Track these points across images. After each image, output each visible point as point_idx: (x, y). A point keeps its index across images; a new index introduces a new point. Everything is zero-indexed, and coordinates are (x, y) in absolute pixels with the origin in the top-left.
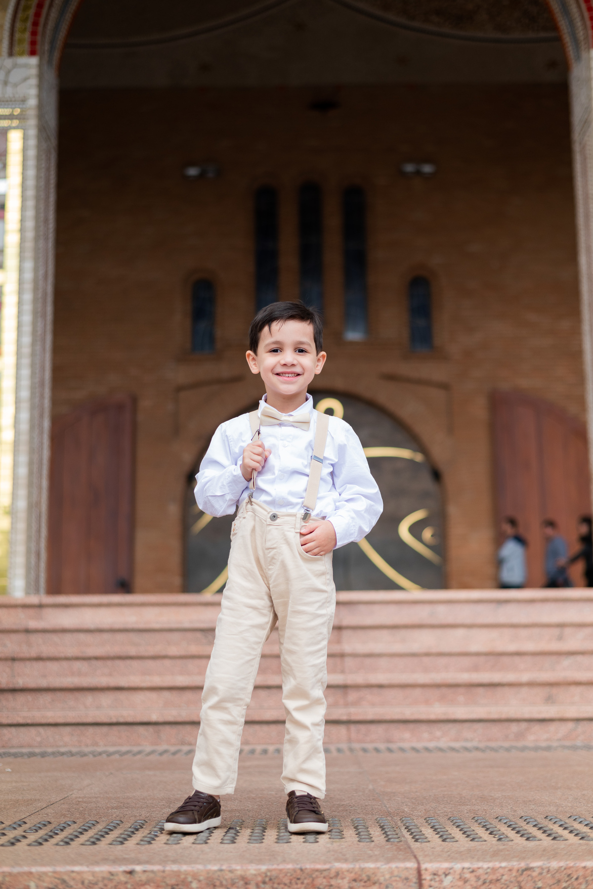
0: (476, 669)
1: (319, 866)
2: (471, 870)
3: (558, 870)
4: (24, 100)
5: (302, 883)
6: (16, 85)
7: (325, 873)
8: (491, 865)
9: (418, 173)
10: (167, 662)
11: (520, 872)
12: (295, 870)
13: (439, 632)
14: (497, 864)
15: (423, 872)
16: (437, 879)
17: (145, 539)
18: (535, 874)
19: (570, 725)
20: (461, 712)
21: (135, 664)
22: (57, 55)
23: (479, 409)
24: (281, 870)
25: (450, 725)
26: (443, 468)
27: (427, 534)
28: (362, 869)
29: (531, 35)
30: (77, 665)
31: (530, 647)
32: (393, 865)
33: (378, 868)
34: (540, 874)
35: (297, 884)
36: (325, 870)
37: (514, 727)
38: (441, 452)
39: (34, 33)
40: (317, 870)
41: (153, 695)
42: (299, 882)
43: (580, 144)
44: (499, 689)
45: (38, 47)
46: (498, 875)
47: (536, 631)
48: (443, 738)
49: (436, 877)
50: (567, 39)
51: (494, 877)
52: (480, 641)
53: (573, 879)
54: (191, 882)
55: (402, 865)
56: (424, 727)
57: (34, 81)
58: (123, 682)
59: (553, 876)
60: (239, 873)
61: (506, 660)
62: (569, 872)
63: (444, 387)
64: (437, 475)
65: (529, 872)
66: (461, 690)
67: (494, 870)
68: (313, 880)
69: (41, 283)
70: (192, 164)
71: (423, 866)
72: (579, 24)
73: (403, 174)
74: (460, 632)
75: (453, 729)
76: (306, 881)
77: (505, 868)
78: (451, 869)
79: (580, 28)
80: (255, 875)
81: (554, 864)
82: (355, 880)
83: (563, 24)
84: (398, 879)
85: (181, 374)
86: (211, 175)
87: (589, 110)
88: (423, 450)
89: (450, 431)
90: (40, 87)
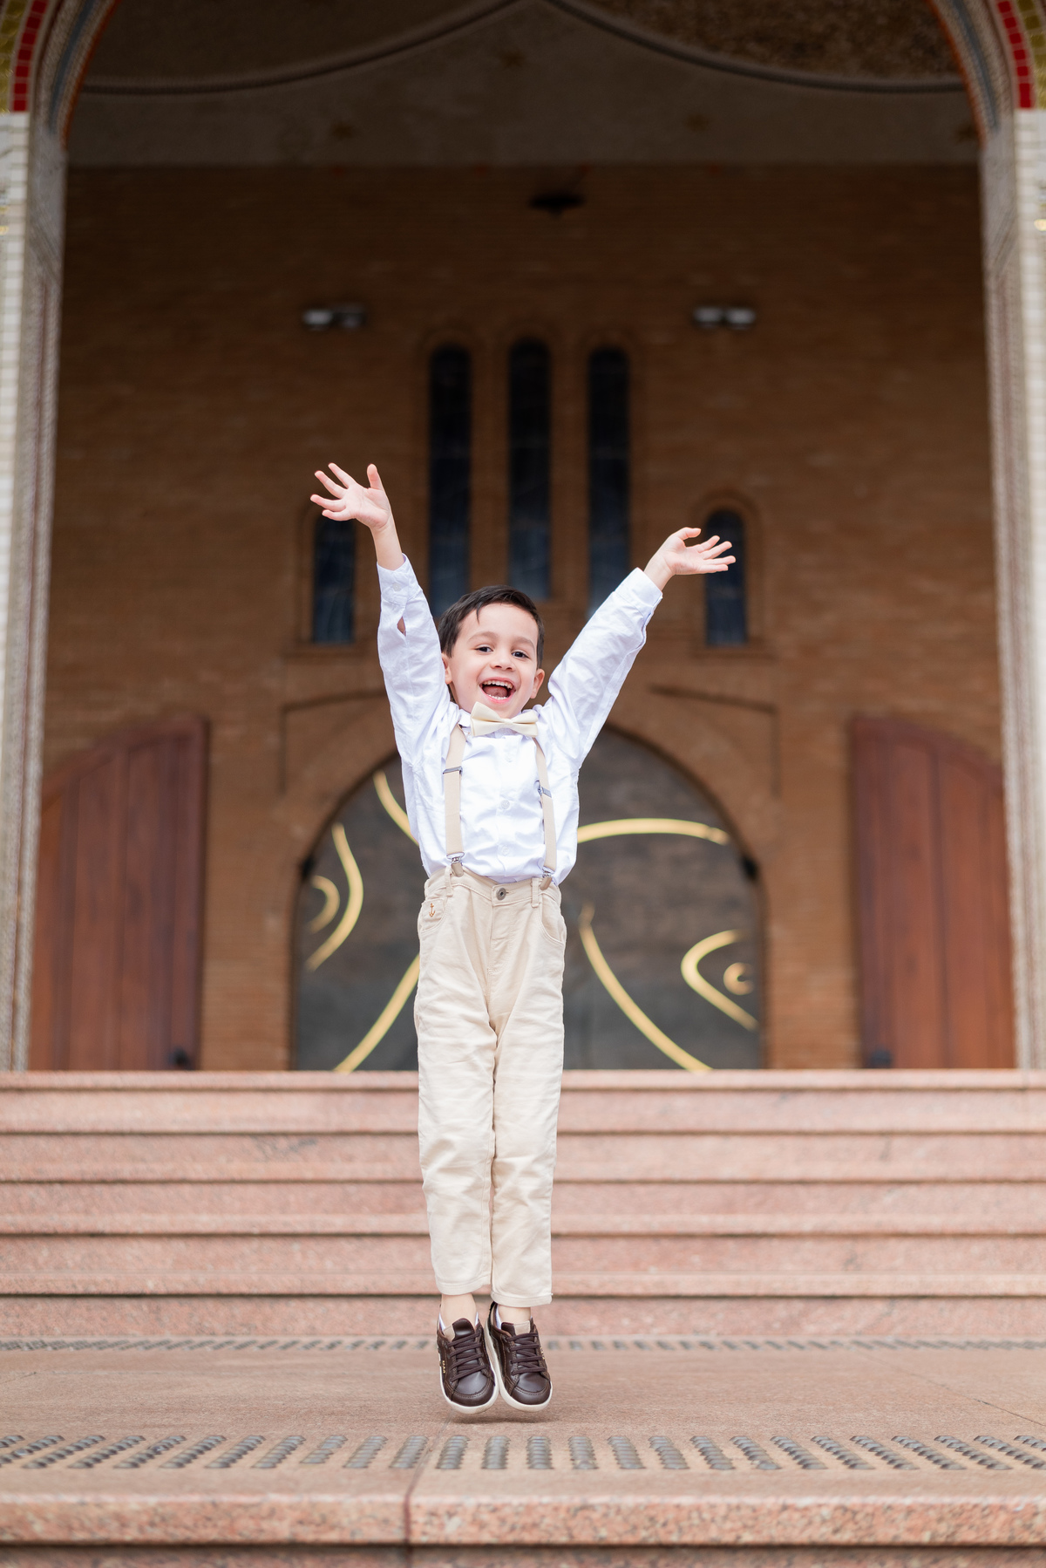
0: (729, 1208)
1: (243, 1499)
2: (491, 1508)
3: (635, 1510)
4: (2, 192)
5: (215, 1526)
7: (254, 1511)
8: (524, 1500)
9: (724, 323)
10: (186, 1190)
11: (572, 1512)
12: (203, 1505)
13: (671, 1143)
14: (535, 1499)
15: (413, 1511)
16: (436, 1521)
17: (221, 978)
18: (595, 1516)
19: (880, 1307)
20: (687, 1283)
21: (130, 1191)
22: (63, 110)
23: (829, 751)
24: (180, 1505)
25: (669, 1305)
26: (761, 856)
27: (732, 975)
28: (314, 1505)
29: (928, 79)
30: (30, 1192)
31: (825, 1170)
32: (365, 1499)
33: (340, 1503)
34: (605, 1515)
35: (205, 1527)
36: (253, 1505)
37: (781, 1309)
38: (757, 828)
39: (22, 71)
40: (240, 1506)
41: (157, 1247)
42: (209, 1524)
43: (997, 277)
44: (763, 1243)
45: (30, 96)
46: (535, 1517)
47: (842, 1143)
48: (656, 1325)
49: (434, 1518)
50: (977, 90)
51: (529, 1520)
52: (743, 1159)
53: (658, 1526)
54: (32, 1523)
55: (378, 1498)
56: (623, 1307)
57: (20, 157)
58: (103, 1223)
59: (626, 1520)
60: (112, 1508)
61: (781, 1192)
62: (652, 1513)
63: (768, 709)
64: (750, 869)
65: (586, 1513)
66: (697, 1244)
67: (529, 1509)
68: (233, 1520)
69: (27, 516)
70: (318, 305)
71: (416, 1500)
72: (995, 63)
73: (696, 324)
74: (709, 1143)
75: (674, 1311)
76: (220, 1523)
77: (545, 1506)
78: (460, 1505)
79: (998, 74)
80: (138, 1512)
81: (629, 1500)
82: (301, 1522)
83: (969, 63)
84: (371, 1521)
85: (293, 682)
86: (350, 323)
87: (1012, 217)
88: (726, 823)
89: (776, 789)
90: (31, 166)
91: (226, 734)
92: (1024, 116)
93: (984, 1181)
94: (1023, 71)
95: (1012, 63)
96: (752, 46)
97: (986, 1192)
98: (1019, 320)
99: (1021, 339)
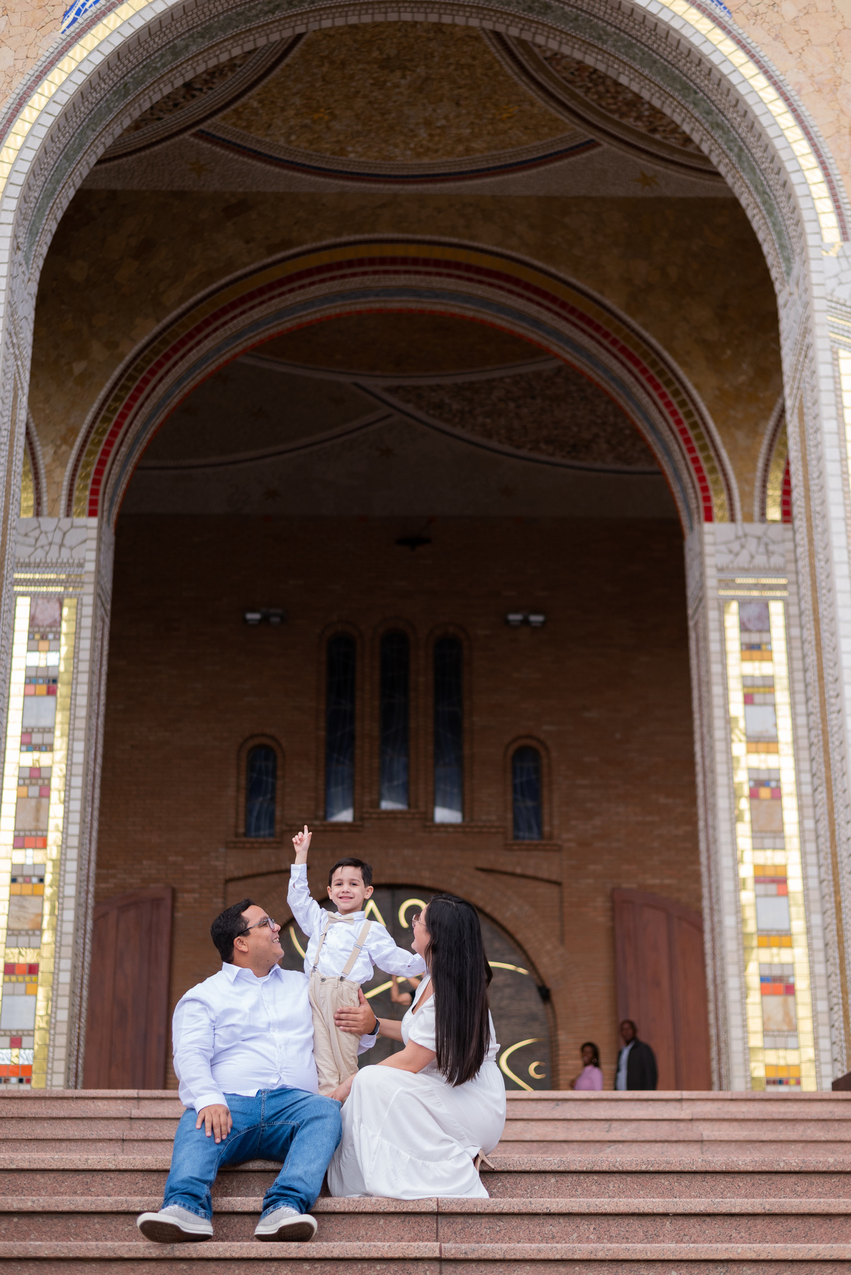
4: (81, 565)
6: (72, 549)
9: (526, 622)
22: (115, 511)
23: (598, 912)
26: (551, 984)
27: (533, 1067)
38: (549, 967)
39: (94, 492)
45: (99, 507)
57: (93, 544)
63: (557, 883)
64: (545, 994)
70: (254, 609)
72: (691, 493)
73: (507, 623)
79: (693, 499)
85: (232, 862)
86: (275, 620)
87: (702, 586)
88: (529, 963)
89: (562, 940)
90: (99, 550)
91: (186, 898)
92: (707, 526)
93: (656, 1142)
94: (707, 499)
95: (700, 495)
96: (543, 446)
97: (657, 1147)
98: (707, 649)
99: (708, 662)
